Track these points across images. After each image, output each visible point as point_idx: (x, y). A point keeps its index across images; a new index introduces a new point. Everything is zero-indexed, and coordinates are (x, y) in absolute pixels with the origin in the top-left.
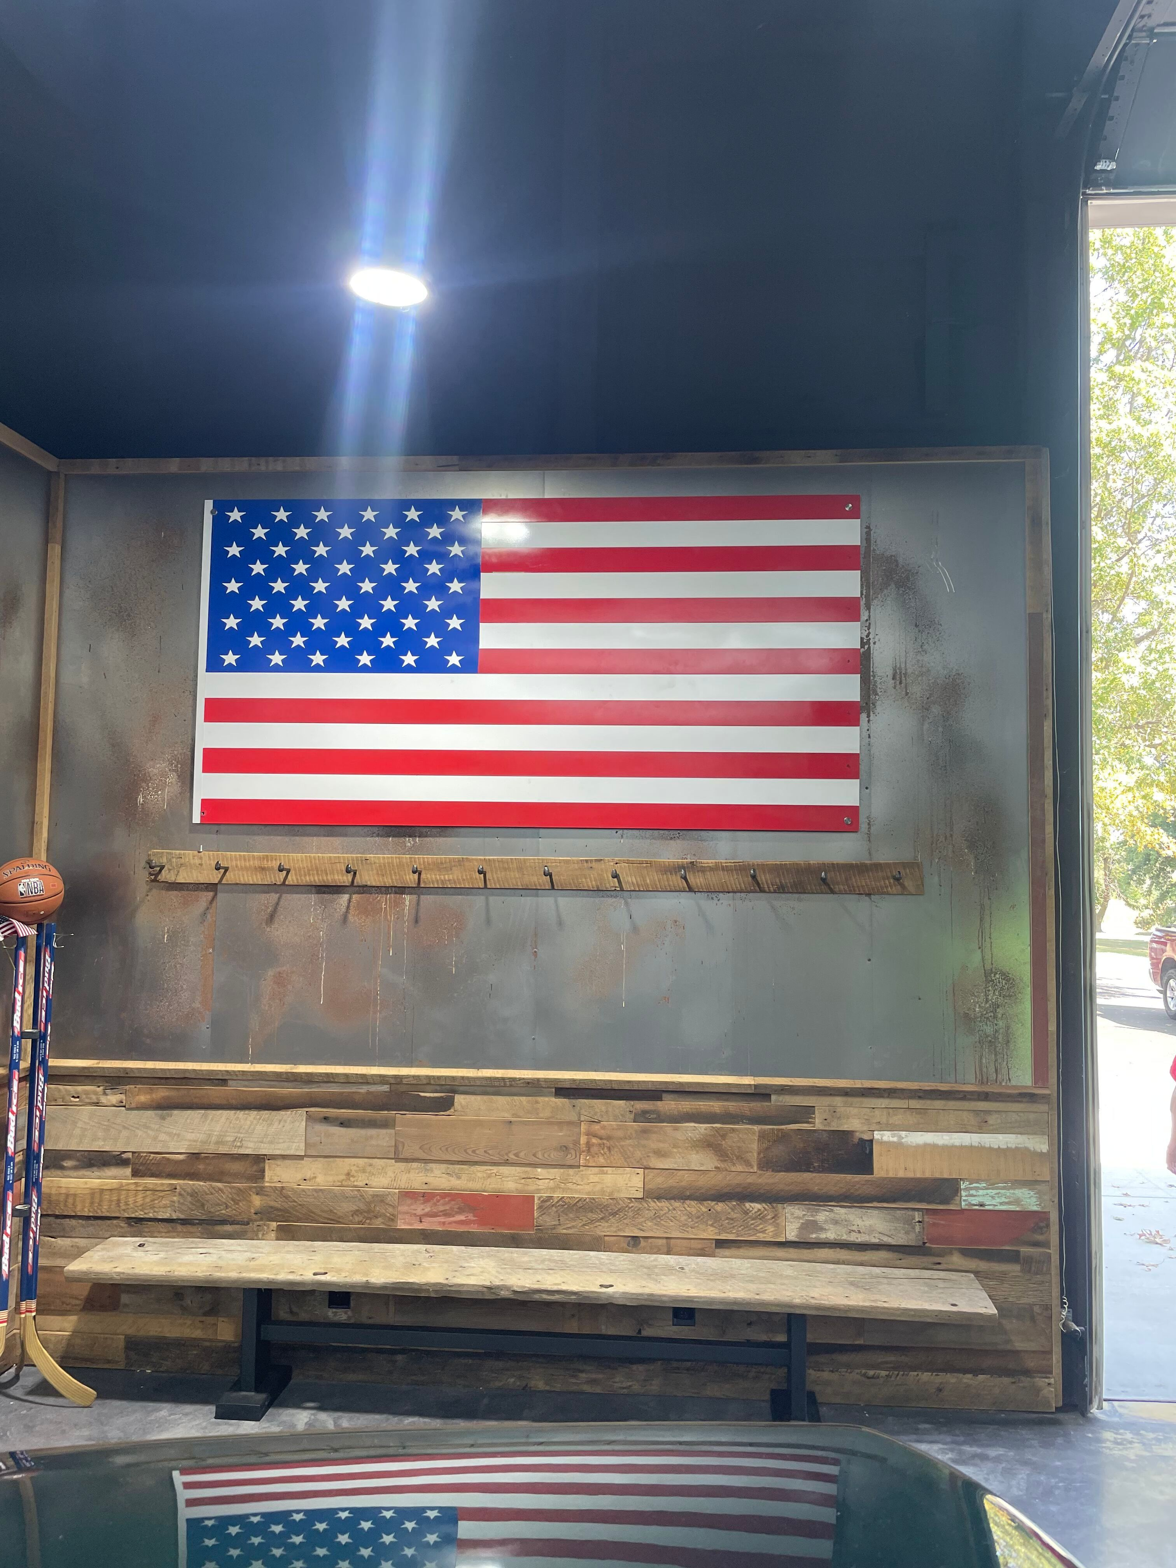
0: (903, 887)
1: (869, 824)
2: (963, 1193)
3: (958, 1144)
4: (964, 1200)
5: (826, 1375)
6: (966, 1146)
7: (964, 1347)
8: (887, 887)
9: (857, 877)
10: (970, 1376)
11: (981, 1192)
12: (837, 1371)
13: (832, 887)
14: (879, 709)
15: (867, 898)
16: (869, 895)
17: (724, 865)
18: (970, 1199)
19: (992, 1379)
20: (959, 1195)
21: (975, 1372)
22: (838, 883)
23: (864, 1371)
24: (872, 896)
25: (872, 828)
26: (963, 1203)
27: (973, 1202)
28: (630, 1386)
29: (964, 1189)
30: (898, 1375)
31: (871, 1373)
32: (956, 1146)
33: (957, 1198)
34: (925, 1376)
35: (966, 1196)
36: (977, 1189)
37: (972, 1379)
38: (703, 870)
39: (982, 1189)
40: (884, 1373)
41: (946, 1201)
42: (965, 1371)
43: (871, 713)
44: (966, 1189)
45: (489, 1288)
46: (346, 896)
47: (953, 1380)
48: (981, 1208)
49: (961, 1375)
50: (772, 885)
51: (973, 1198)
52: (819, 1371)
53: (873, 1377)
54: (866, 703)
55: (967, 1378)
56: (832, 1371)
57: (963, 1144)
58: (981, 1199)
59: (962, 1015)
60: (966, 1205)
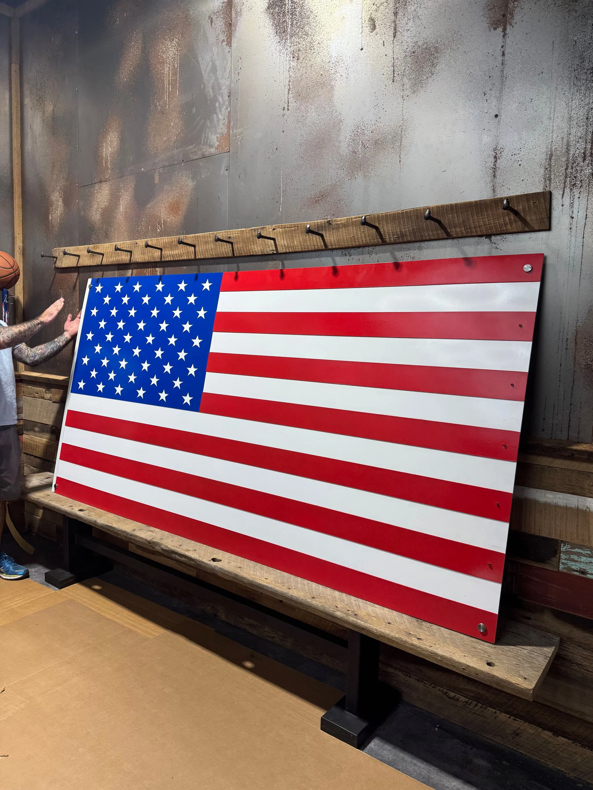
0: (524, 221)
1: (495, 157)
2: (563, 556)
3: (562, 505)
4: (563, 563)
5: (412, 681)
6: (571, 508)
7: (546, 703)
8: (506, 225)
9: (475, 218)
10: (550, 734)
11: (583, 559)
12: (422, 682)
13: (449, 230)
14: (517, 17)
15: (487, 240)
16: (489, 236)
17: (354, 220)
18: (570, 563)
19: (574, 745)
20: (557, 556)
21: (557, 732)
22: (455, 227)
23: (445, 690)
24: (493, 238)
25: (498, 161)
26: (561, 566)
27: (574, 567)
28: (274, 637)
29: (564, 552)
30: (476, 705)
31: (452, 694)
32: (560, 507)
33: (554, 559)
34: (503, 717)
35: (566, 559)
36: (579, 554)
37: (551, 737)
38: (338, 227)
39: (585, 556)
40: (463, 699)
41: (543, 561)
42: (544, 727)
43: (508, 26)
44: (566, 552)
45: (149, 542)
46: (130, 271)
47: (531, 731)
48: (581, 575)
49: (540, 729)
50: (393, 235)
51: (573, 563)
52: (407, 676)
53: (453, 698)
54: (504, 16)
55: (547, 735)
56: (418, 680)
57: (569, 506)
58: (582, 566)
59: (583, 366)
60: (565, 568)
